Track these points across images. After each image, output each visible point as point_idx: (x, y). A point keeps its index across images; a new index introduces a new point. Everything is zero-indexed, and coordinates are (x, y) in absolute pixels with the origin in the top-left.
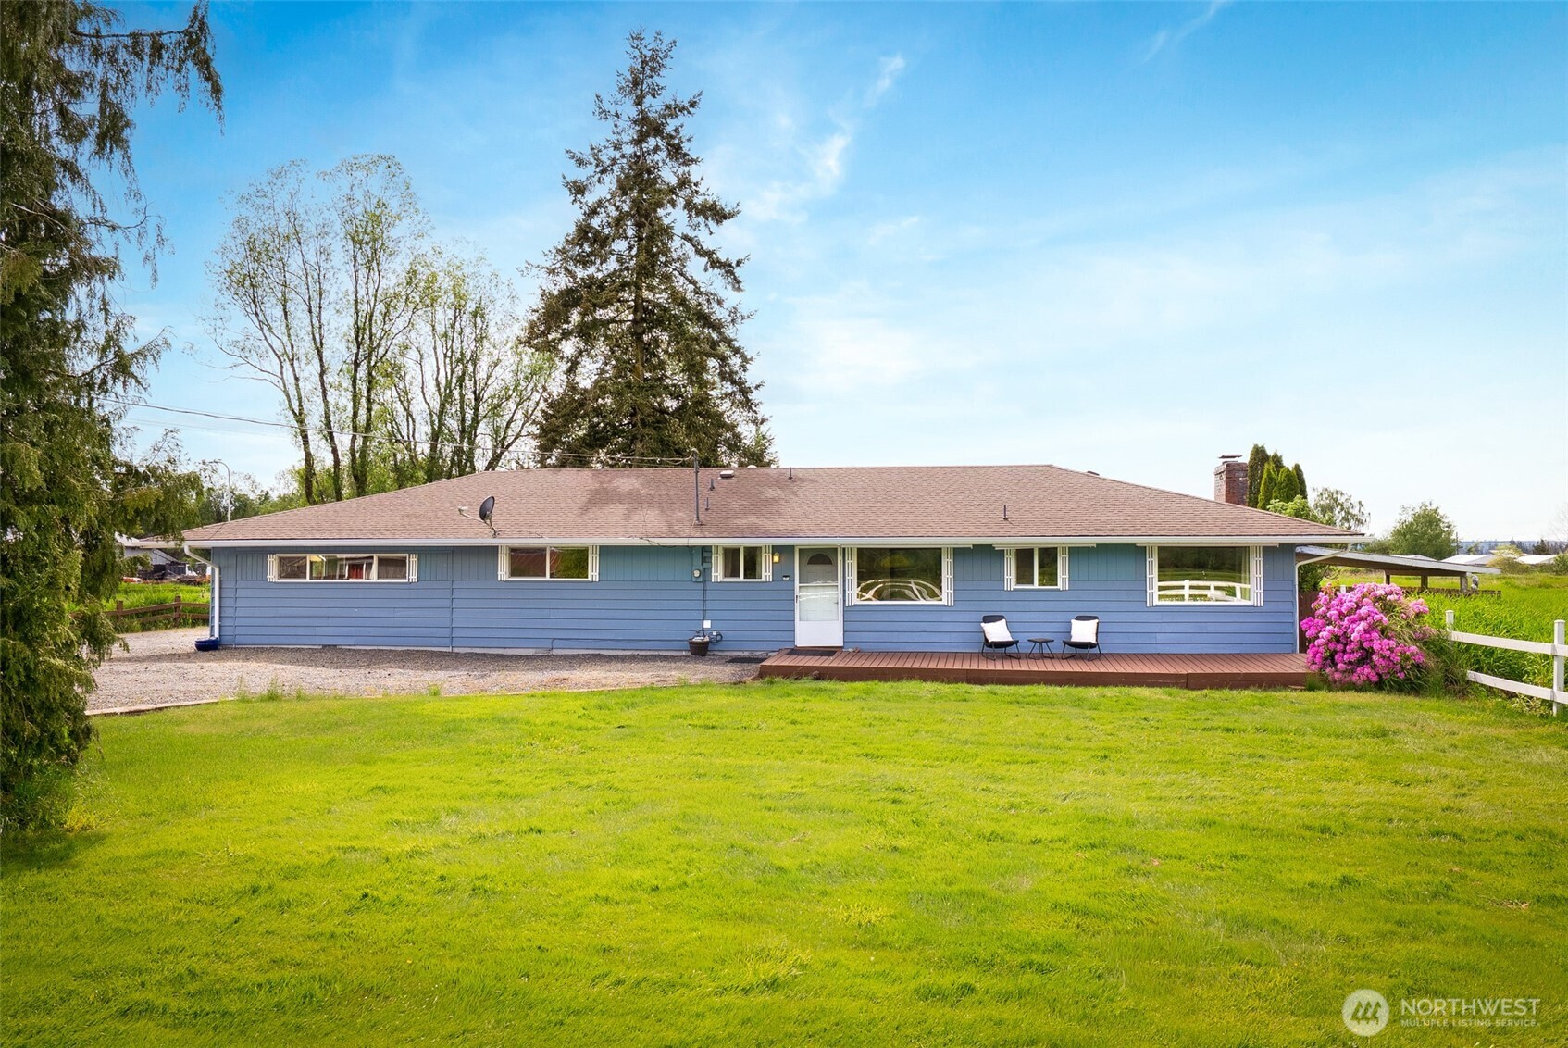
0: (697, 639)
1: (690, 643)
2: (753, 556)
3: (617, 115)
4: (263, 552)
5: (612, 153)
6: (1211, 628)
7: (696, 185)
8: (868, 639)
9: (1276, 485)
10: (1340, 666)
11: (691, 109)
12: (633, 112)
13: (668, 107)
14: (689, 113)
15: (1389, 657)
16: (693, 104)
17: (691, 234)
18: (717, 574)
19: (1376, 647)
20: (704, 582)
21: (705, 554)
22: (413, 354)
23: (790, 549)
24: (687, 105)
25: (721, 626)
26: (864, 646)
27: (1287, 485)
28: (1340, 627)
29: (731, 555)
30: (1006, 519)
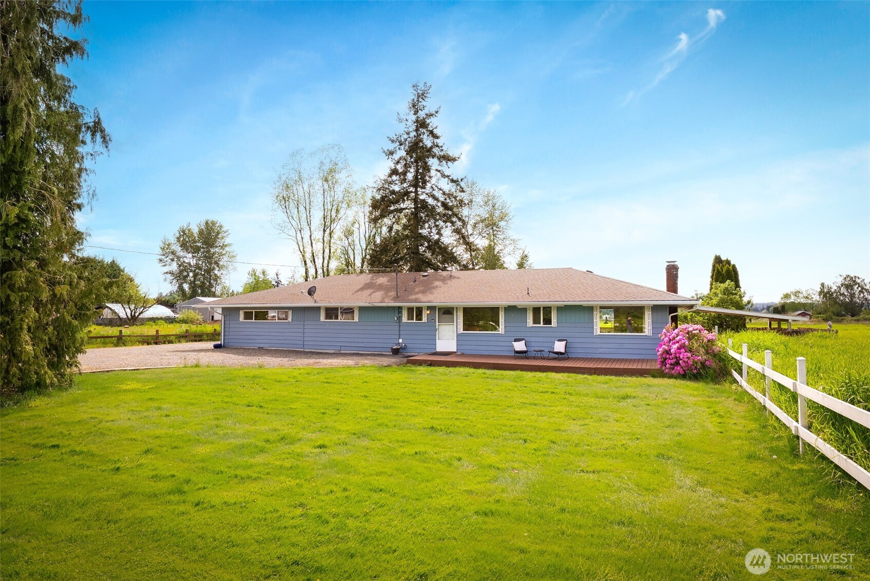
0: (395, 347)
1: (392, 349)
2: (420, 311)
3: (407, 120)
4: (239, 309)
5: (406, 136)
6: (627, 346)
7: (441, 147)
8: (468, 349)
9: (721, 275)
10: (668, 366)
11: (436, 114)
12: (414, 118)
13: (426, 115)
14: (435, 116)
15: (687, 362)
16: (437, 112)
17: (439, 168)
18: (405, 319)
19: (681, 356)
20: (399, 322)
21: (400, 310)
22: (356, 225)
23: (435, 307)
24: (434, 113)
25: (406, 341)
26: (466, 352)
27: (726, 275)
28: (668, 346)
29: (410, 310)
30: (528, 294)
